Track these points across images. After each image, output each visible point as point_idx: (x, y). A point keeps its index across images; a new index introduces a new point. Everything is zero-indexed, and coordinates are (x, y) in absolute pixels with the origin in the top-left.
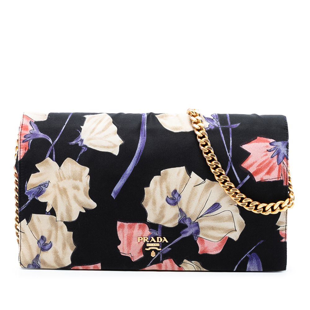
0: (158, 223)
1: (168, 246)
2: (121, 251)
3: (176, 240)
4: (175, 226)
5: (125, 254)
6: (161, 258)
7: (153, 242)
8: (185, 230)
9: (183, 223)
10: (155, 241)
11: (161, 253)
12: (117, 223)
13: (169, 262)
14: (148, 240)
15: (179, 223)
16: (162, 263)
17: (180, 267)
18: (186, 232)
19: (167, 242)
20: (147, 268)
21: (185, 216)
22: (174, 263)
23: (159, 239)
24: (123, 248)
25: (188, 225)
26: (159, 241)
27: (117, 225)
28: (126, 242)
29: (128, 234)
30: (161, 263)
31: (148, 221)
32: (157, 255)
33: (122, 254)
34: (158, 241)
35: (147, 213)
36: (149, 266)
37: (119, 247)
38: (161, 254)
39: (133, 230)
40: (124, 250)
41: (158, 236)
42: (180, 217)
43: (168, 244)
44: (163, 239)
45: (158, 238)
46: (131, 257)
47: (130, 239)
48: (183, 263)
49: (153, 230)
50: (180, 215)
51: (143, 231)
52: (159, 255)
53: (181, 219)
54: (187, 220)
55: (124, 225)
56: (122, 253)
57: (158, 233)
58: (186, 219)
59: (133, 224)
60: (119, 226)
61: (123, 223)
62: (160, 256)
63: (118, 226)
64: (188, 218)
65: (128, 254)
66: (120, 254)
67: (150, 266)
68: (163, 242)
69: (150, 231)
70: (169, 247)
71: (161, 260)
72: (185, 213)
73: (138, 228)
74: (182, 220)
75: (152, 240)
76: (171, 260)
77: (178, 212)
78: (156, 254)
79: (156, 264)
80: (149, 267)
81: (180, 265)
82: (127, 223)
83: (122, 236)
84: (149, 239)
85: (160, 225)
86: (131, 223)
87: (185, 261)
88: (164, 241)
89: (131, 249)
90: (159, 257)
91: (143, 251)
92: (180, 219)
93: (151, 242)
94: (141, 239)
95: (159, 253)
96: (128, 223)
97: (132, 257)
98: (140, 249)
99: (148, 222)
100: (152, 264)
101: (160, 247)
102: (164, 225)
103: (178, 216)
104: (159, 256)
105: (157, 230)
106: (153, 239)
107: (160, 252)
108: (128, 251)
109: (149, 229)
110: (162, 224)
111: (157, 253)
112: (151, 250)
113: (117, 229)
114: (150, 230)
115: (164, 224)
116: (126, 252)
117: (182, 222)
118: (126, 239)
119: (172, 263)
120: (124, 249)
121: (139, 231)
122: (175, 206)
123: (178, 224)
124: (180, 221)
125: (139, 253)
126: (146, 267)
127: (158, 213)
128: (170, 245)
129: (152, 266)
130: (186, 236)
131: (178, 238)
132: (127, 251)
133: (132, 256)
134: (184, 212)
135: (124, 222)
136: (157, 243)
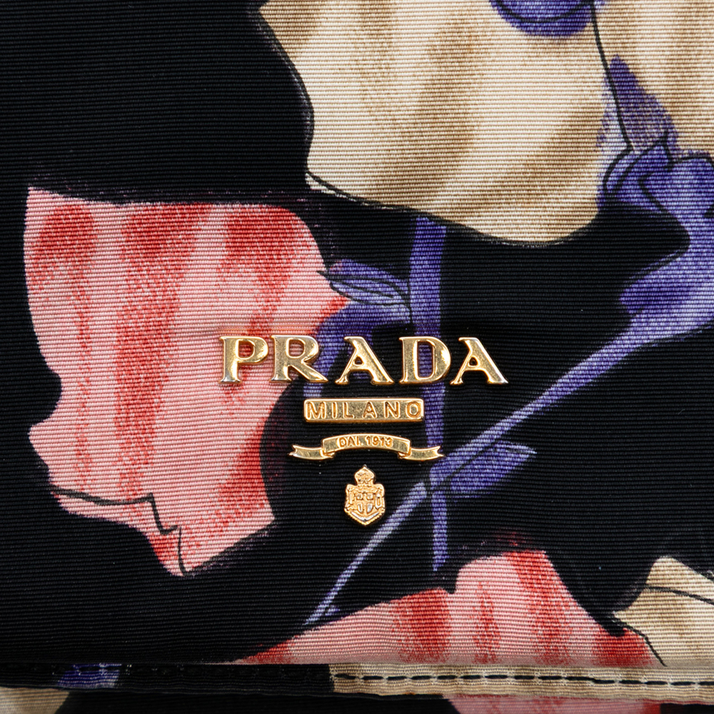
0: (405, 201)
1: (505, 425)
2: (62, 476)
3: (583, 366)
4: (567, 232)
5: (98, 501)
6: (439, 533)
7: (361, 385)
8: (659, 276)
9: (644, 203)
10: (379, 375)
11: (445, 486)
12: (22, 209)
13: (515, 578)
14: (313, 362)
15: (610, 202)
16: (452, 590)
17: (616, 629)
18: (672, 296)
19: (496, 376)
20: (309, 636)
21: (663, 141)
22: (564, 591)
23: (425, 350)
24: (82, 442)
25: (693, 224)
26: (425, 367)
27: (20, 226)
28: (106, 390)
29: (128, 311)
30: (440, 592)
31: (315, 186)
32: (405, 509)
33: (72, 506)
34: (411, 374)
35: (310, 109)
36: (324, 620)
37: (44, 438)
38: (438, 499)
39: (178, 269)
40: (88, 460)
41: (410, 329)
42: (614, 144)
43: (502, 399)
44: (459, 353)
45: (411, 344)
46: (150, 530)
47: (144, 352)
48: (645, 596)
49: (363, 271)
50: (614, 125)
51: (273, 277)
52: (423, 510)
53: (624, 164)
54: (683, 175)
55: (88, 219)
56: (71, 494)
57: (406, 298)
58: (670, 167)
59: (178, 210)
60: (43, 234)
61: (78, 202)
62: (430, 522)
63: (31, 235)
64: (691, 156)
65: (128, 502)
66: (55, 503)
67: (336, 617)
68: (458, 380)
69: (332, 278)
70: (515, 435)
71: (439, 554)
72: (660, 114)
73: (221, 253)
74: (632, 179)
75: (351, 365)
76: (536, 565)
77: (597, 95)
78: (392, 501)
79: (387, 600)
80: (326, 629)
81: (620, 615)
82: (119, 200)
83: (74, 330)
84: (329, 358)
85: (431, 217)
86: (160, 207)
87: (667, 569)
88: (467, 375)
89: (158, 457)
90: (419, 522)
91: (267, 473)
92: (611, 168)
93: (342, 380)
94: (246, 348)
95: (420, 488)
96: (132, 208)
97: (164, 532)
98: (245, 456)
99: (318, 193)
100: (350, 603)
101: (433, 429)
102: (469, 222)
103: (602, 138)
104: (423, 514)
105: (402, 272)
106: (364, 357)
107: (433, 479)
108: (131, 476)
109: (328, 263)
110: (446, 215)
111: (406, 493)
112: (348, 462)
113: (28, 262)
114: (338, 266)
115: (470, 210)
116: (105, 482)
117: (634, 196)
118: (105, 356)
119: (545, 594)
120: (91, 450)
121: (235, 282)
122: (572, 43)
123: (595, 212)
124: (618, 187)
125: (229, 491)
126: (300, 632)
127: (412, 104)
128: (520, 415)
129: (350, 619)
130: (668, 334)
131: (596, 349)
132: (114, 473)
133: (167, 522)
134: (653, 100)
135: (91, 195)
136: (398, 390)
